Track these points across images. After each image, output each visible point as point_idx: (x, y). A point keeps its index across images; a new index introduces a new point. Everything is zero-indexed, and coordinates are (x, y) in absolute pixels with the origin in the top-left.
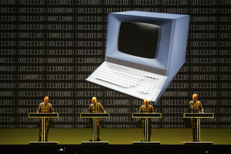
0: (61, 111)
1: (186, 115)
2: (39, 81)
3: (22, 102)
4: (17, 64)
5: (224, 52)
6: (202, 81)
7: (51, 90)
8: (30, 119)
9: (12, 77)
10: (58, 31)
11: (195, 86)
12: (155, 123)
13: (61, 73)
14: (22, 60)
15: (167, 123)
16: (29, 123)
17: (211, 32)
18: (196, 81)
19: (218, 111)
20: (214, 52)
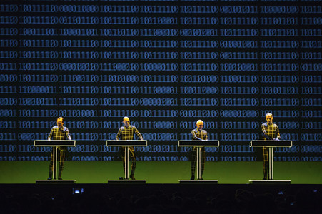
0: (81, 137)
1: (254, 143)
2: (49, 96)
3: (26, 125)
4: (19, 72)
5: (307, 56)
6: (277, 96)
7: (67, 108)
8: (38, 149)
9: (11, 90)
10: (76, 26)
11: (267, 102)
12: (211, 154)
13: (80, 84)
14: (26, 67)
15: (228, 154)
16: (36, 154)
17: (291, 27)
18: (268, 96)
19: (299, 138)
20: (294, 56)
